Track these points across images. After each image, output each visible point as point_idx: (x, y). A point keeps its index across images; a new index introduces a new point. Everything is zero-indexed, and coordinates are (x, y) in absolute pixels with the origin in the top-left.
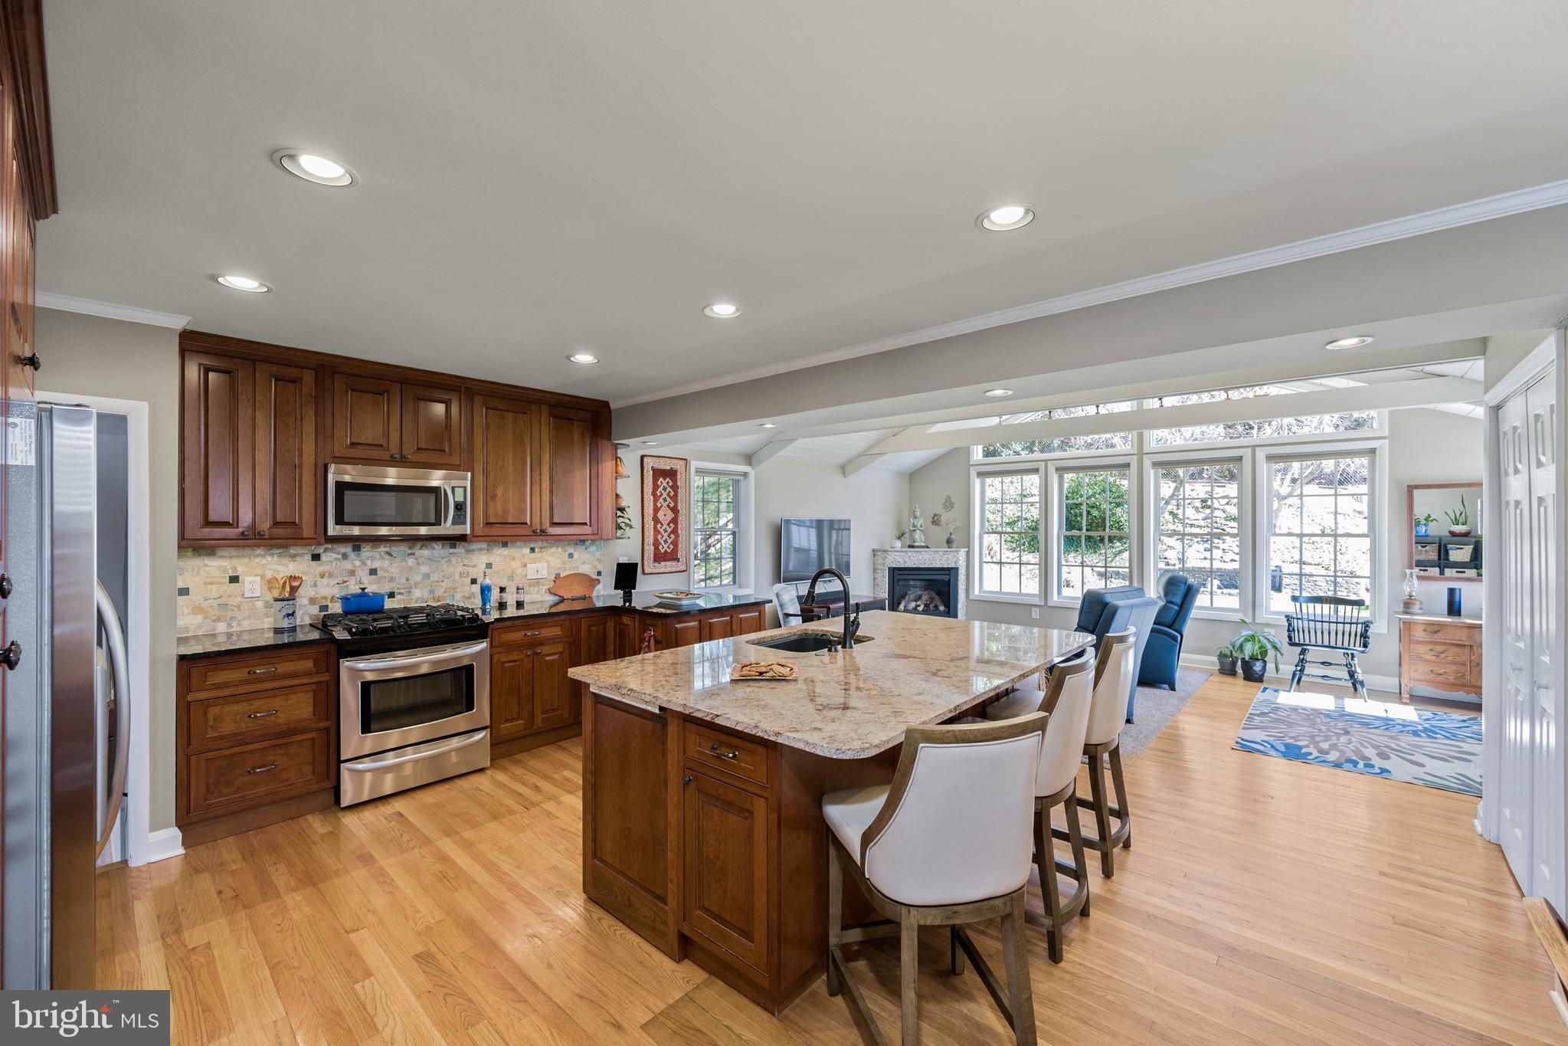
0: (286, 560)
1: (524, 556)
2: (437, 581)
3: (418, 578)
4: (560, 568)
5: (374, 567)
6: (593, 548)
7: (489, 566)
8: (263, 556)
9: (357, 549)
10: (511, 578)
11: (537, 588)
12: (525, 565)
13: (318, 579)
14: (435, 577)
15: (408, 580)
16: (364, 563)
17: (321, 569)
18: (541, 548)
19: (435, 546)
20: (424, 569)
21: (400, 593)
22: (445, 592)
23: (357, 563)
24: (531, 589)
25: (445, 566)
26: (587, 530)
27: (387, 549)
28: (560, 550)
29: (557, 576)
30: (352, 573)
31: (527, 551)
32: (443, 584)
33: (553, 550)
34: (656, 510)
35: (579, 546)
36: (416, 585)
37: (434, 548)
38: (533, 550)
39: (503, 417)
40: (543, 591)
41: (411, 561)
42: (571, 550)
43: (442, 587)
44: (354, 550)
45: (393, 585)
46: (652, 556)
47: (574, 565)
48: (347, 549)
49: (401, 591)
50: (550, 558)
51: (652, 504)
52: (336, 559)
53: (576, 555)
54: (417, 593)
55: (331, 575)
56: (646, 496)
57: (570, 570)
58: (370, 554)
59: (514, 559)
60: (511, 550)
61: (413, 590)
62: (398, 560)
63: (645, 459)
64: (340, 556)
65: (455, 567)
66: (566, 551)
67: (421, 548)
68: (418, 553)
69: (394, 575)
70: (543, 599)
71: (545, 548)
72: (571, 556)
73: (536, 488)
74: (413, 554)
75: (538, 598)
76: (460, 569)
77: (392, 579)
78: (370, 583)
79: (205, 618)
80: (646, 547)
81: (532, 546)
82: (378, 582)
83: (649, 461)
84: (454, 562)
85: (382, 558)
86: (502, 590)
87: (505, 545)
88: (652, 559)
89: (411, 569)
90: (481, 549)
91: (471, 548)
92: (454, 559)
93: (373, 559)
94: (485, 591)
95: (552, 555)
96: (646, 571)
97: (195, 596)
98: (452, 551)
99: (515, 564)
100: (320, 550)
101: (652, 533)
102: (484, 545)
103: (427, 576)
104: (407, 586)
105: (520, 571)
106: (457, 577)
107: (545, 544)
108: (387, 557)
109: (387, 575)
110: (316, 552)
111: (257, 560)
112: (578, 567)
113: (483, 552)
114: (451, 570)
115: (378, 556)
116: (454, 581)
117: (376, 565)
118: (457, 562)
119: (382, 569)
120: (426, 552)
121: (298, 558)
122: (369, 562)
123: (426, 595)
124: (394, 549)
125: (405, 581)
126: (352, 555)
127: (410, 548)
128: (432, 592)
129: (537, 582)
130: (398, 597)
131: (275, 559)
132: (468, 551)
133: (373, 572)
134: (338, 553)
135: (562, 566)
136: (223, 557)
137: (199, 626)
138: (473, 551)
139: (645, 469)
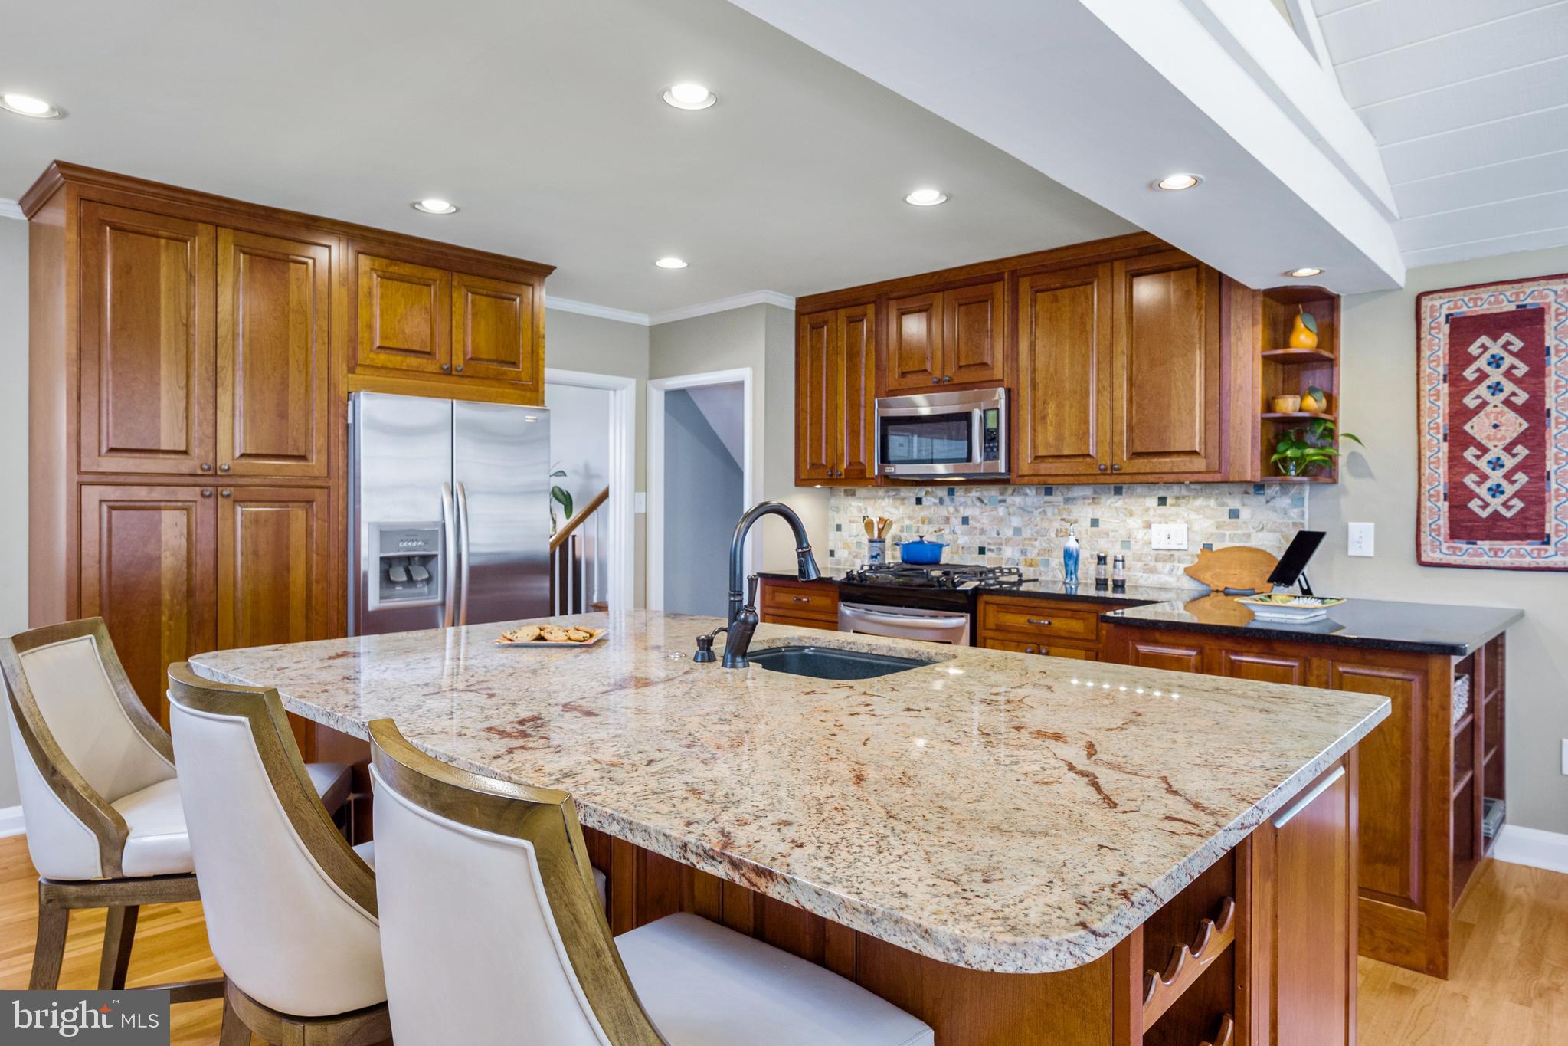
0: (898, 502)
1: (1147, 510)
2: (1030, 539)
3: (1009, 533)
4: (1212, 534)
5: (966, 515)
6: (1284, 502)
7: (1095, 523)
8: (883, 498)
9: (951, 492)
10: (1126, 544)
11: (1168, 566)
12: (1148, 526)
13: (920, 525)
14: (1027, 533)
15: (998, 534)
16: (957, 510)
17: (923, 514)
18: (1177, 498)
19: (1028, 491)
20: (1016, 521)
21: (990, 550)
22: (1039, 554)
23: (951, 509)
24: (1160, 565)
25: (1038, 519)
26: (1199, 464)
27: (978, 494)
28: (1212, 502)
29: (1208, 547)
30: (947, 520)
31: (1152, 502)
32: (1037, 543)
33: (1200, 502)
34: (1459, 415)
35: (1251, 497)
36: (1007, 541)
37: (1026, 495)
38: (1162, 501)
39: (1056, 300)
40: (1181, 571)
41: (1001, 511)
42: (1234, 503)
43: (1035, 547)
44: (949, 494)
45: (984, 538)
46: (1443, 522)
47: (1239, 532)
48: (942, 492)
49: (992, 547)
50: (1193, 516)
51: (1443, 403)
52: (935, 504)
53: (1245, 513)
54: (1008, 552)
55: (930, 522)
56: (1426, 387)
57: (1232, 539)
58: (962, 500)
59: (1131, 515)
60: (1127, 500)
61: (1003, 547)
62: (989, 508)
63: (1426, 302)
64: (937, 501)
65: (1051, 521)
66: (1223, 505)
67: (1012, 494)
68: (1010, 499)
69: (985, 526)
70: (1179, 585)
71: (1184, 497)
72: (1234, 514)
73: (1106, 398)
74: (1004, 501)
75: (1171, 581)
76: (1057, 524)
77: (983, 532)
78: (962, 534)
79: (850, 553)
80: (1426, 504)
81: (1162, 494)
82: (969, 533)
83: (1437, 303)
84: (1049, 514)
85: (974, 505)
86: (1101, 560)
87: (1118, 491)
88: (1445, 529)
89: (1001, 520)
90: (1084, 498)
91: (1071, 495)
92: (1049, 511)
93: (965, 505)
94: (1071, 557)
95: (1197, 511)
96: (1424, 558)
97: (844, 533)
98: (1048, 498)
99: (1135, 523)
100: (922, 494)
101: (1443, 470)
102: (1088, 491)
103: (1017, 531)
104: (999, 541)
105: (1140, 534)
106: (1053, 535)
107: (1184, 492)
108: (978, 503)
109: (978, 525)
110: (919, 496)
111: (879, 502)
112: (1249, 536)
113: (1087, 501)
114: (1046, 525)
115: (970, 502)
116: (1049, 541)
117: (968, 512)
118: (1054, 515)
119: (974, 518)
120: (1017, 500)
121: (906, 501)
122: (961, 509)
123: (1017, 555)
124: (985, 493)
125: (995, 535)
126: (947, 499)
127: (1002, 494)
128: (1023, 552)
129: (1168, 556)
130: (988, 554)
131: (891, 501)
132: (1067, 500)
133: (965, 521)
134: (935, 497)
135: (1217, 531)
136: (860, 498)
137: (846, 561)
138: (1074, 499)
139: (1426, 322)
